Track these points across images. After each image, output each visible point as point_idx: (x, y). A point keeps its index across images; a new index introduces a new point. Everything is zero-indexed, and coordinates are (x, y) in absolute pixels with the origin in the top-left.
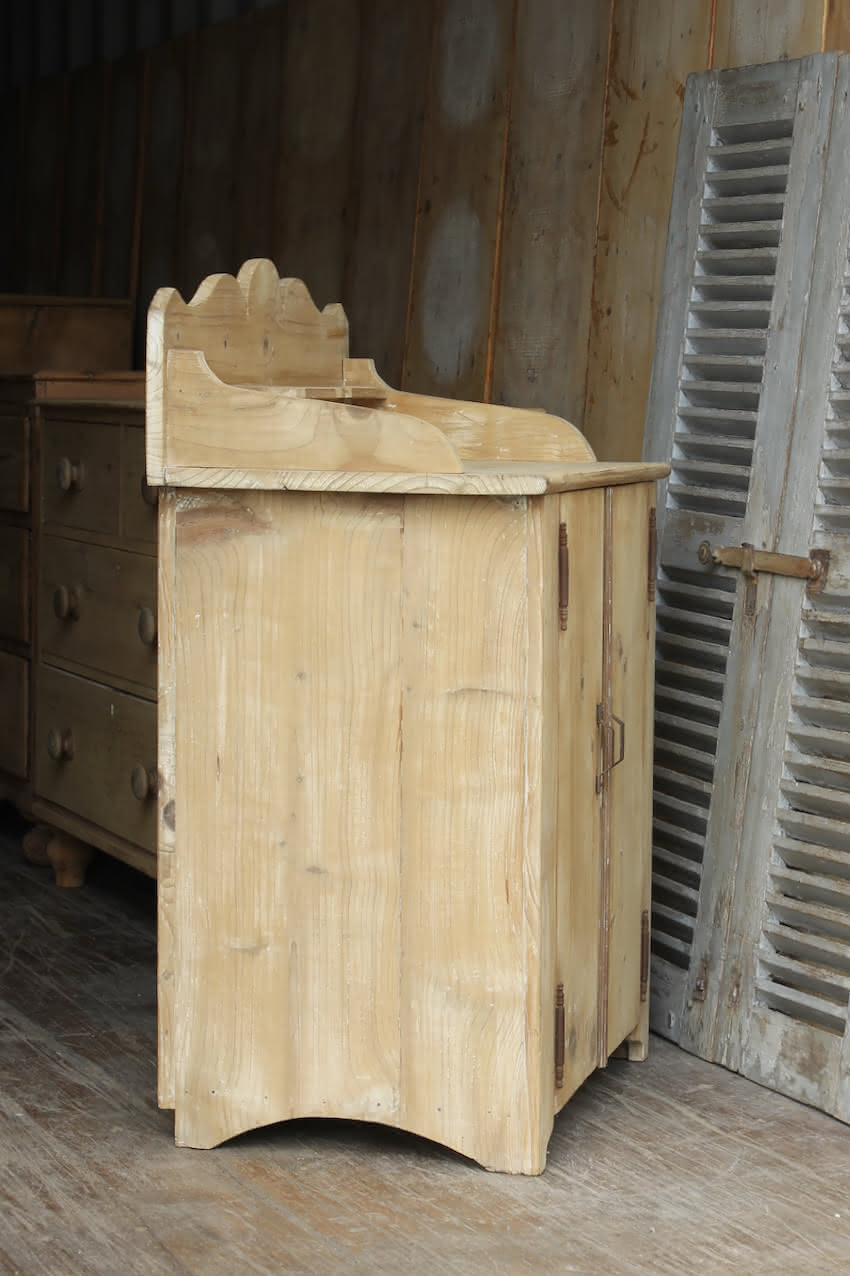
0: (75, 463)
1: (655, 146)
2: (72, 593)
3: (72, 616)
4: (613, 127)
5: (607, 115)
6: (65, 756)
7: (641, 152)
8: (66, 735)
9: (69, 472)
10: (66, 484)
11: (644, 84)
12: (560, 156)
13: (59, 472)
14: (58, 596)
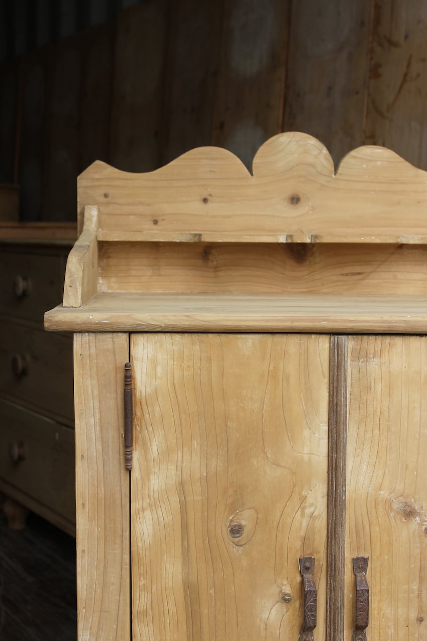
0: (25, 279)
1: (418, 75)
2: (24, 358)
3: (24, 373)
4: (378, 66)
5: (371, 59)
6: (21, 458)
7: (404, 80)
8: (21, 445)
9: (21, 285)
10: (20, 291)
11: (406, 37)
12: (330, 89)
13: (15, 285)
14: (15, 361)
